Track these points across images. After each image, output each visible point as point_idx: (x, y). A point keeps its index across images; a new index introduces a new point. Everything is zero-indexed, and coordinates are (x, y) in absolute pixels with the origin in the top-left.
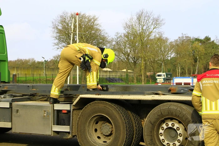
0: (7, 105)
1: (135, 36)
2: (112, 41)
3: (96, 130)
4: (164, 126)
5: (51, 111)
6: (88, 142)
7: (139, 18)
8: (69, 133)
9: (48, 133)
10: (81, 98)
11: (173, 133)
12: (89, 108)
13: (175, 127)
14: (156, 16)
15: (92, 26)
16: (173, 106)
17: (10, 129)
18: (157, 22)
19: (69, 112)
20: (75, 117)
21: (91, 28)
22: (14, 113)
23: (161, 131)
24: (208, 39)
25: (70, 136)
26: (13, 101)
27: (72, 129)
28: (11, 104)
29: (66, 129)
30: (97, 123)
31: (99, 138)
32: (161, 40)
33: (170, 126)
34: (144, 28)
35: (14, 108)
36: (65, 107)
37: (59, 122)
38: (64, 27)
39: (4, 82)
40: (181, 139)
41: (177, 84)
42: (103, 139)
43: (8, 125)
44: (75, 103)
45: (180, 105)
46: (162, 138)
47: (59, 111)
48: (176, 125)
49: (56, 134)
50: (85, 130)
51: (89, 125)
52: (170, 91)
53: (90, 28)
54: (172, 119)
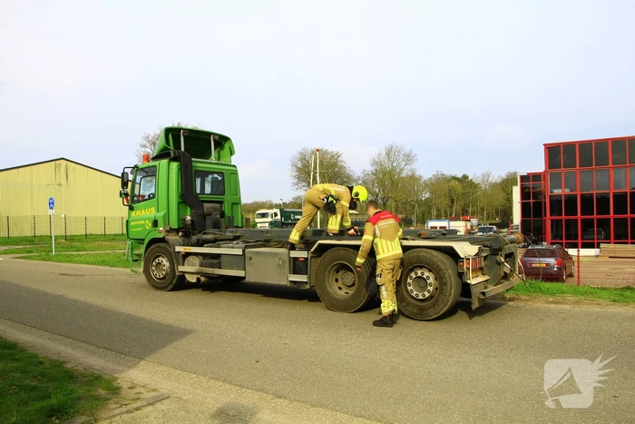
0: (240, 252)
1: (384, 173)
2: (358, 179)
3: (337, 280)
4: (413, 275)
5: (286, 259)
6: (328, 293)
7: (388, 154)
8: (306, 283)
9: (284, 282)
10: (320, 245)
11: (422, 282)
12: (328, 255)
13: (425, 277)
14: (407, 151)
15: (336, 163)
16: (423, 253)
17: (244, 278)
18: (409, 158)
19: (306, 259)
20: (314, 265)
21: (334, 165)
22: (247, 261)
23: (409, 281)
24: (465, 177)
25: (308, 287)
26: (246, 247)
27: (310, 278)
28: (244, 251)
29: (303, 278)
30: (337, 272)
31: (340, 288)
32: (413, 178)
33: (419, 274)
34: (394, 165)
35: (247, 255)
36: (302, 254)
37: (295, 271)
38: (304, 165)
39: (238, 227)
40: (431, 289)
41: (431, 228)
42: (344, 290)
43: (241, 273)
44: (312, 250)
45: (430, 251)
46: (410, 288)
47: (295, 259)
48: (427, 274)
49: (292, 284)
50: (324, 280)
51: (329, 274)
52: (420, 235)
53: (332, 165)
54: (421, 267)
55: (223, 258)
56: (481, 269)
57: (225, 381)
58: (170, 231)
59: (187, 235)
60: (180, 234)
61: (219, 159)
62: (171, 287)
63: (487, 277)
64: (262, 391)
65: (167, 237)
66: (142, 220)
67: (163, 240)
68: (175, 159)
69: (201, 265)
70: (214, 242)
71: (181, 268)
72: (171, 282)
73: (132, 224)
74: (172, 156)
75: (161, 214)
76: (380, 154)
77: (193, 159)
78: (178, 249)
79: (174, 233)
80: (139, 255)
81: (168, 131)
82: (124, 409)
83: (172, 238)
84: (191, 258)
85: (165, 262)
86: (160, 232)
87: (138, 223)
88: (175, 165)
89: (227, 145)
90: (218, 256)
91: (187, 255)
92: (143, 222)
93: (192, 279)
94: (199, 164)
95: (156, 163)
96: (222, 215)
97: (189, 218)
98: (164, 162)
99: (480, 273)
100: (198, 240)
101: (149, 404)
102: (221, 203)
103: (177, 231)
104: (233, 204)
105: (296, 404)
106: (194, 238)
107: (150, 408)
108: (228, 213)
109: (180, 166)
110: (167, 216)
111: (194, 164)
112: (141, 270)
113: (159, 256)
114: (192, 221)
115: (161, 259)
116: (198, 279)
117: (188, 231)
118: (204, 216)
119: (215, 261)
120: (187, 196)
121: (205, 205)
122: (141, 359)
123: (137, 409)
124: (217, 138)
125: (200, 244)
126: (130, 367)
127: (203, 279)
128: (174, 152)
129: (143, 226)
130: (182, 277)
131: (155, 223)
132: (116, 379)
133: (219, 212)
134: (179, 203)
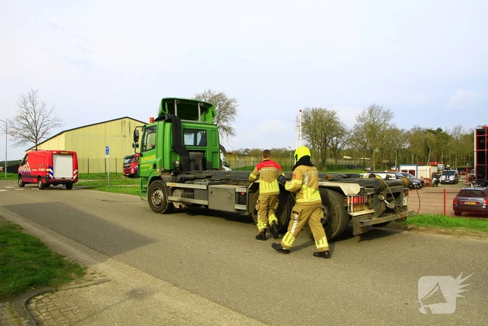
0: (205, 188)
2: (351, 132)
5: (233, 193)
7: (370, 112)
8: (246, 211)
9: (232, 210)
14: (386, 110)
17: (207, 206)
18: (387, 115)
19: (246, 194)
20: (251, 199)
22: (210, 194)
24: (440, 130)
25: (247, 214)
26: (210, 184)
27: (248, 208)
28: (207, 187)
29: (243, 207)
34: (375, 120)
35: (210, 190)
36: (243, 190)
37: (240, 202)
43: (205, 202)
44: (249, 187)
47: (240, 193)
49: (238, 212)
52: (327, 178)
55: (195, 191)
56: (367, 204)
57: (150, 273)
58: (165, 171)
59: (176, 174)
60: (172, 174)
61: (205, 120)
62: (164, 211)
63: (372, 211)
64: (168, 281)
65: (162, 176)
66: (147, 163)
67: (159, 178)
68: (169, 121)
69: (182, 196)
70: (192, 180)
71: (170, 198)
72: (164, 208)
73: (142, 166)
74: (166, 118)
75: (159, 159)
76: (364, 113)
77: (182, 120)
78: (169, 184)
79: (168, 173)
80: (146, 188)
81: (164, 101)
82: (77, 286)
83: (165, 176)
84: (177, 191)
85: (161, 193)
86: (157, 172)
87: (144, 165)
88: (168, 125)
89: (210, 110)
90: (192, 190)
91: (174, 188)
92: (147, 165)
93: (177, 206)
94: (187, 124)
95: (156, 123)
96: (204, 160)
97: (178, 163)
98: (161, 123)
99: (366, 208)
100: (181, 178)
101: (95, 284)
102: (204, 152)
103: (170, 171)
104: (213, 152)
105: (183, 291)
106: (179, 177)
107: (95, 286)
108: (209, 159)
109: (172, 125)
110: (163, 161)
111: (182, 124)
112: (147, 199)
113: (157, 189)
114: (180, 164)
115: (158, 191)
116: (180, 206)
117: (176, 172)
118: (190, 161)
119: (190, 194)
120: (178, 146)
121: (190, 153)
122: (111, 257)
123: (86, 286)
124: (202, 105)
125: (182, 181)
126: (101, 262)
127: (183, 206)
128: (168, 116)
129: (147, 167)
130: (171, 204)
131: (155, 166)
132: (88, 267)
133: (201, 158)
134: (171, 152)
